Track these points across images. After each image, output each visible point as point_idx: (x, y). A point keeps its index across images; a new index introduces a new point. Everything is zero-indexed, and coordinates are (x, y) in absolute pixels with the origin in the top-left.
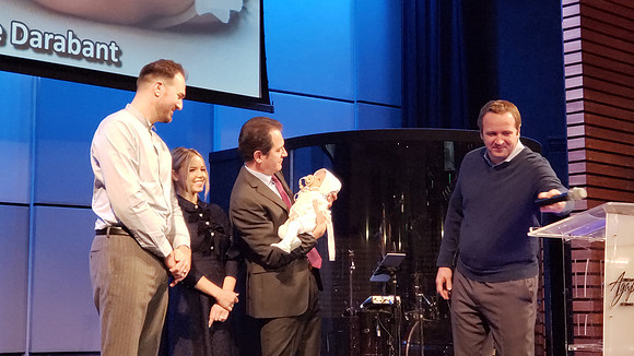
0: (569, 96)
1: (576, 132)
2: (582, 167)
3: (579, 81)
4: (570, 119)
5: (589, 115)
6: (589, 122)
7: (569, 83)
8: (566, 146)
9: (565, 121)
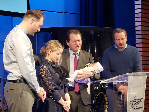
0: (136, 11)
1: (138, 24)
2: (140, 36)
3: (140, 6)
4: (137, 20)
5: (143, 18)
6: (143, 21)
7: (136, 7)
8: (135, 29)
9: (135, 20)
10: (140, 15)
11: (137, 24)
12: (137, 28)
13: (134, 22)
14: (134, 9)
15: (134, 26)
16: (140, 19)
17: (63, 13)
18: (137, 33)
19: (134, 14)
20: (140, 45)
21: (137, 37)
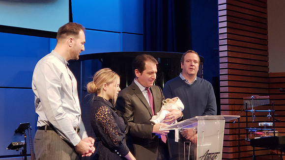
0: (221, 31)
1: (223, 49)
2: (226, 66)
3: (225, 24)
4: (221, 42)
5: (229, 41)
6: (229, 44)
7: (220, 25)
8: (219, 55)
9: (218, 43)
10: (225, 36)
11: (221, 48)
12: (221, 54)
13: (218, 46)
14: (217, 28)
15: (218, 51)
16: (225, 42)
17: (120, 33)
18: (221, 60)
19: (217, 34)
20: (226, 77)
21: (221, 66)
